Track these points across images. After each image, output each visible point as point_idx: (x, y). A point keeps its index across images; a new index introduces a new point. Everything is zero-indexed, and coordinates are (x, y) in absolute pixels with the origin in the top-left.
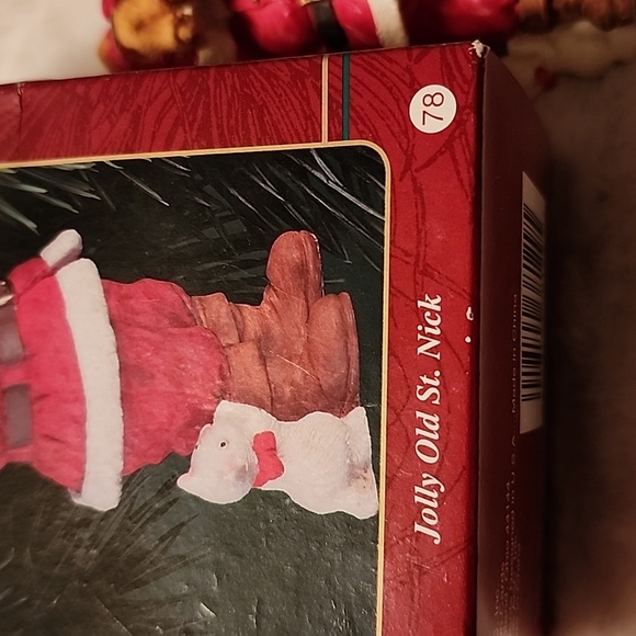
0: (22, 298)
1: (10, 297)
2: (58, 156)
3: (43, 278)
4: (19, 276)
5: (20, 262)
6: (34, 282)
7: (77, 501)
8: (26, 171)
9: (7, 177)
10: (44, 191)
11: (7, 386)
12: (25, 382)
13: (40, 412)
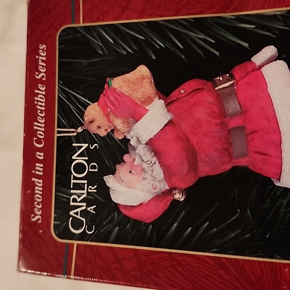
0: (239, 82)
1: (232, 82)
2: (263, 8)
3: (253, 71)
4: (238, 71)
5: (238, 64)
6: (247, 74)
7: (277, 184)
8: (242, 17)
9: (230, 20)
10: (254, 26)
11: (230, 128)
12: (242, 125)
13: (252, 140)
